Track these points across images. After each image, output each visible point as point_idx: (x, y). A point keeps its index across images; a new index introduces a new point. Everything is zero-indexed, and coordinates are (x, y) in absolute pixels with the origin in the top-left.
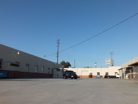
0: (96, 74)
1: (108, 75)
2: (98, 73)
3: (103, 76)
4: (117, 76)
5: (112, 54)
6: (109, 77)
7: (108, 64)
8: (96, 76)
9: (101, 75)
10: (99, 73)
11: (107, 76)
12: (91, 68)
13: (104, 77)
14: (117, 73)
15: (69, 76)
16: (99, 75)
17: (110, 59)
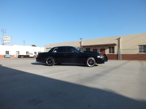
0: (4, 54)
2: (7, 52)
6: (22, 57)
8: (5, 56)
9: (10, 54)
10: (8, 51)
14: (28, 52)
16: (8, 54)
17: (10, 37)
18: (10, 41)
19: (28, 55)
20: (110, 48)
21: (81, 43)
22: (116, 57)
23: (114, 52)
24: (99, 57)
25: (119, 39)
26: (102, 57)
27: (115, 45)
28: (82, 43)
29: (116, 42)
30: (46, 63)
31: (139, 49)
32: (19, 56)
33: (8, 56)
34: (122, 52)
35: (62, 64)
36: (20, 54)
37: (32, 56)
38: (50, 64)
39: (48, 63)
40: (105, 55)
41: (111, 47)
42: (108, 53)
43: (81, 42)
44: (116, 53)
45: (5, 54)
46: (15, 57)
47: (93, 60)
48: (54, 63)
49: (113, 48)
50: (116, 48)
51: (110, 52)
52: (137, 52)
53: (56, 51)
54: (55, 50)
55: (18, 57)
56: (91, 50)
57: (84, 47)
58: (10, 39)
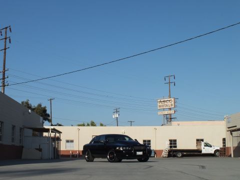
1: (176, 147)
2: (147, 143)
3: (161, 151)
4: (205, 150)
5: (170, 81)
6: (180, 155)
7: (166, 113)
11: (174, 152)
12: (102, 125)
13: (165, 154)
14: (202, 140)
15: (128, 152)
17: (173, 99)
24: (118, 148)
32: (171, 151)
37: (211, 151)
58: (172, 105)
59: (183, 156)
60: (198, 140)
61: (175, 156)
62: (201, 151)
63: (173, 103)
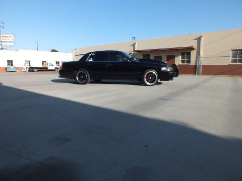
0: (5, 65)
2: (10, 63)
3: (22, 68)
6: (36, 70)
7: (8, 44)
8: (6, 69)
9: (15, 65)
10: (12, 61)
11: (32, 69)
14: (45, 62)
16: (12, 65)
17: (13, 36)
18: (13, 44)
19: (45, 66)
20: (183, 54)
21: (134, 45)
22: (193, 70)
23: (189, 62)
25: (199, 39)
26: (169, 70)
27: (192, 49)
28: (136, 45)
29: (195, 45)
30: (75, 79)
31: (233, 57)
32: (30, 68)
33: (12, 68)
34: (203, 62)
35: (103, 80)
36: (32, 66)
37: (53, 68)
38: (83, 81)
39: (79, 79)
40: (174, 66)
41: (186, 52)
42: (180, 63)
43: (135, 43)
44: (193, 62)
45: (7, 66)
46: (24, 70)
47: (154, 75)
48: (89, 80)
49: (189, 54)
50: (193, 54)
51: (183, 61)
52: (228, 61)
53: (91, 60)
54: (90, 58)
55: (29, 71)
56: (152, 58)
57: (139, 52)
58: (12, 39)
59: (38, 71)
60: (43, 62)
61: (33, 71)
62: (47, 68)
63: (13, 38)
